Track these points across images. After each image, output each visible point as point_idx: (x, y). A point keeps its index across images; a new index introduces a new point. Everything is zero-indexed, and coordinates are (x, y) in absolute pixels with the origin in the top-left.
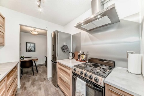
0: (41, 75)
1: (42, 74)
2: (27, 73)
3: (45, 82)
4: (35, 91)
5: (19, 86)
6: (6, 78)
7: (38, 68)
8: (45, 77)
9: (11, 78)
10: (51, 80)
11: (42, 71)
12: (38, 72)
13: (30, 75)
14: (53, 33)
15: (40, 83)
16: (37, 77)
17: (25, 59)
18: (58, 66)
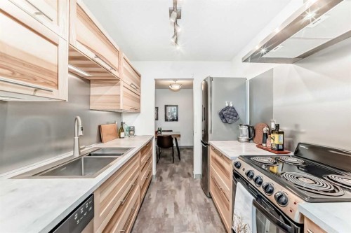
0: (183, 165)
1: (187, 165)
2: (165, 157)
3: (188, 180)
4: (173, 188)
5: (154, 172)
6: (140, 153)
7: (181, 152)
8: (190, 171)
9: (145, 156)
10: (199, 180)
11: (186, 159)
12: (180, 159)
13: (169, 162)
14: (204, 82)
15: (181, 178)
16: (178, 167)
17: (163, 134)
18: (211, 153)
